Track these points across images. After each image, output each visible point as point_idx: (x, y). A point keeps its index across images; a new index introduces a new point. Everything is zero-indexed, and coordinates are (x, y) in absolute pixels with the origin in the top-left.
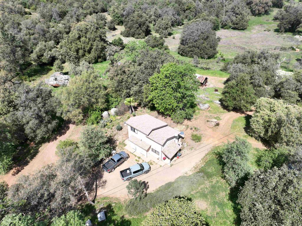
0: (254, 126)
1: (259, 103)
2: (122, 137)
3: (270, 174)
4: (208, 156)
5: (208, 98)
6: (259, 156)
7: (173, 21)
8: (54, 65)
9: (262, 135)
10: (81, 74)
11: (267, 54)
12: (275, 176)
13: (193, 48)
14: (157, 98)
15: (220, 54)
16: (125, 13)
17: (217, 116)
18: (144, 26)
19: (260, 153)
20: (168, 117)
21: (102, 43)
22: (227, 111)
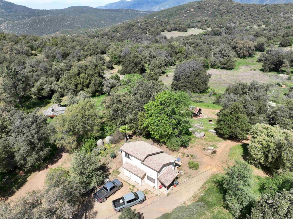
0: (252, 152)
1: (255, 129)
2: (116, 164)
3: (279, 198)
4: (207, 184)
5: (203, 127)
6: (262, 184)
7: (166, 62)
8: (53, 97)
9: (262, 161)
10: (77, 103)
11: (257, 86)
12: (285, 199)
13: (186, 83)
14: (152, 125)
15: (212, 90)
16: (122, 55)
17: (213, 144)
18: (140, 65)
19: (262, 181)
20: (163, 145)
21: (100, 79)
22: (223, 140)
